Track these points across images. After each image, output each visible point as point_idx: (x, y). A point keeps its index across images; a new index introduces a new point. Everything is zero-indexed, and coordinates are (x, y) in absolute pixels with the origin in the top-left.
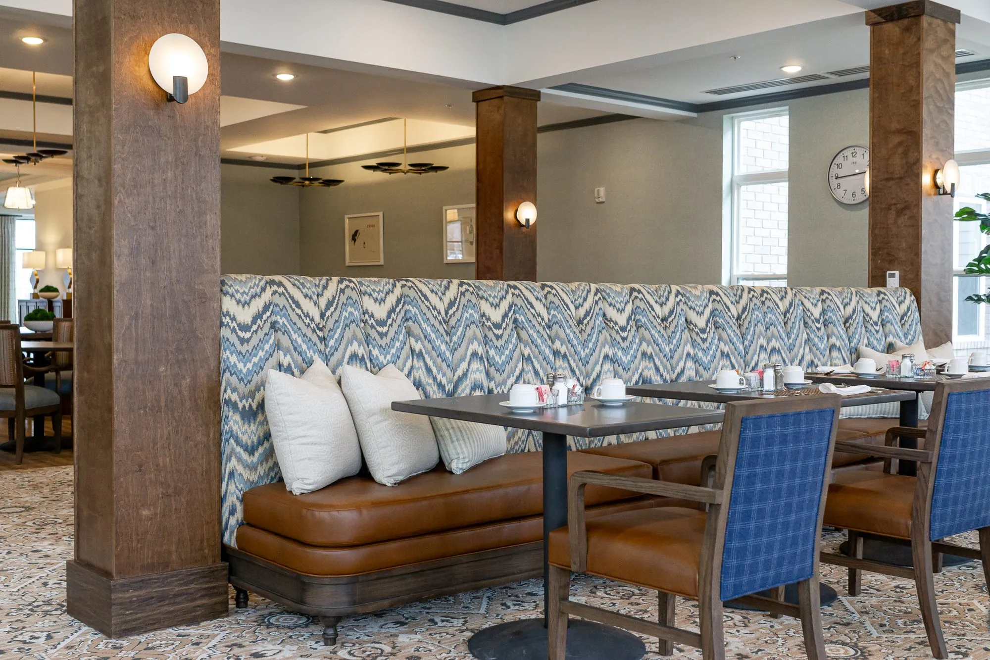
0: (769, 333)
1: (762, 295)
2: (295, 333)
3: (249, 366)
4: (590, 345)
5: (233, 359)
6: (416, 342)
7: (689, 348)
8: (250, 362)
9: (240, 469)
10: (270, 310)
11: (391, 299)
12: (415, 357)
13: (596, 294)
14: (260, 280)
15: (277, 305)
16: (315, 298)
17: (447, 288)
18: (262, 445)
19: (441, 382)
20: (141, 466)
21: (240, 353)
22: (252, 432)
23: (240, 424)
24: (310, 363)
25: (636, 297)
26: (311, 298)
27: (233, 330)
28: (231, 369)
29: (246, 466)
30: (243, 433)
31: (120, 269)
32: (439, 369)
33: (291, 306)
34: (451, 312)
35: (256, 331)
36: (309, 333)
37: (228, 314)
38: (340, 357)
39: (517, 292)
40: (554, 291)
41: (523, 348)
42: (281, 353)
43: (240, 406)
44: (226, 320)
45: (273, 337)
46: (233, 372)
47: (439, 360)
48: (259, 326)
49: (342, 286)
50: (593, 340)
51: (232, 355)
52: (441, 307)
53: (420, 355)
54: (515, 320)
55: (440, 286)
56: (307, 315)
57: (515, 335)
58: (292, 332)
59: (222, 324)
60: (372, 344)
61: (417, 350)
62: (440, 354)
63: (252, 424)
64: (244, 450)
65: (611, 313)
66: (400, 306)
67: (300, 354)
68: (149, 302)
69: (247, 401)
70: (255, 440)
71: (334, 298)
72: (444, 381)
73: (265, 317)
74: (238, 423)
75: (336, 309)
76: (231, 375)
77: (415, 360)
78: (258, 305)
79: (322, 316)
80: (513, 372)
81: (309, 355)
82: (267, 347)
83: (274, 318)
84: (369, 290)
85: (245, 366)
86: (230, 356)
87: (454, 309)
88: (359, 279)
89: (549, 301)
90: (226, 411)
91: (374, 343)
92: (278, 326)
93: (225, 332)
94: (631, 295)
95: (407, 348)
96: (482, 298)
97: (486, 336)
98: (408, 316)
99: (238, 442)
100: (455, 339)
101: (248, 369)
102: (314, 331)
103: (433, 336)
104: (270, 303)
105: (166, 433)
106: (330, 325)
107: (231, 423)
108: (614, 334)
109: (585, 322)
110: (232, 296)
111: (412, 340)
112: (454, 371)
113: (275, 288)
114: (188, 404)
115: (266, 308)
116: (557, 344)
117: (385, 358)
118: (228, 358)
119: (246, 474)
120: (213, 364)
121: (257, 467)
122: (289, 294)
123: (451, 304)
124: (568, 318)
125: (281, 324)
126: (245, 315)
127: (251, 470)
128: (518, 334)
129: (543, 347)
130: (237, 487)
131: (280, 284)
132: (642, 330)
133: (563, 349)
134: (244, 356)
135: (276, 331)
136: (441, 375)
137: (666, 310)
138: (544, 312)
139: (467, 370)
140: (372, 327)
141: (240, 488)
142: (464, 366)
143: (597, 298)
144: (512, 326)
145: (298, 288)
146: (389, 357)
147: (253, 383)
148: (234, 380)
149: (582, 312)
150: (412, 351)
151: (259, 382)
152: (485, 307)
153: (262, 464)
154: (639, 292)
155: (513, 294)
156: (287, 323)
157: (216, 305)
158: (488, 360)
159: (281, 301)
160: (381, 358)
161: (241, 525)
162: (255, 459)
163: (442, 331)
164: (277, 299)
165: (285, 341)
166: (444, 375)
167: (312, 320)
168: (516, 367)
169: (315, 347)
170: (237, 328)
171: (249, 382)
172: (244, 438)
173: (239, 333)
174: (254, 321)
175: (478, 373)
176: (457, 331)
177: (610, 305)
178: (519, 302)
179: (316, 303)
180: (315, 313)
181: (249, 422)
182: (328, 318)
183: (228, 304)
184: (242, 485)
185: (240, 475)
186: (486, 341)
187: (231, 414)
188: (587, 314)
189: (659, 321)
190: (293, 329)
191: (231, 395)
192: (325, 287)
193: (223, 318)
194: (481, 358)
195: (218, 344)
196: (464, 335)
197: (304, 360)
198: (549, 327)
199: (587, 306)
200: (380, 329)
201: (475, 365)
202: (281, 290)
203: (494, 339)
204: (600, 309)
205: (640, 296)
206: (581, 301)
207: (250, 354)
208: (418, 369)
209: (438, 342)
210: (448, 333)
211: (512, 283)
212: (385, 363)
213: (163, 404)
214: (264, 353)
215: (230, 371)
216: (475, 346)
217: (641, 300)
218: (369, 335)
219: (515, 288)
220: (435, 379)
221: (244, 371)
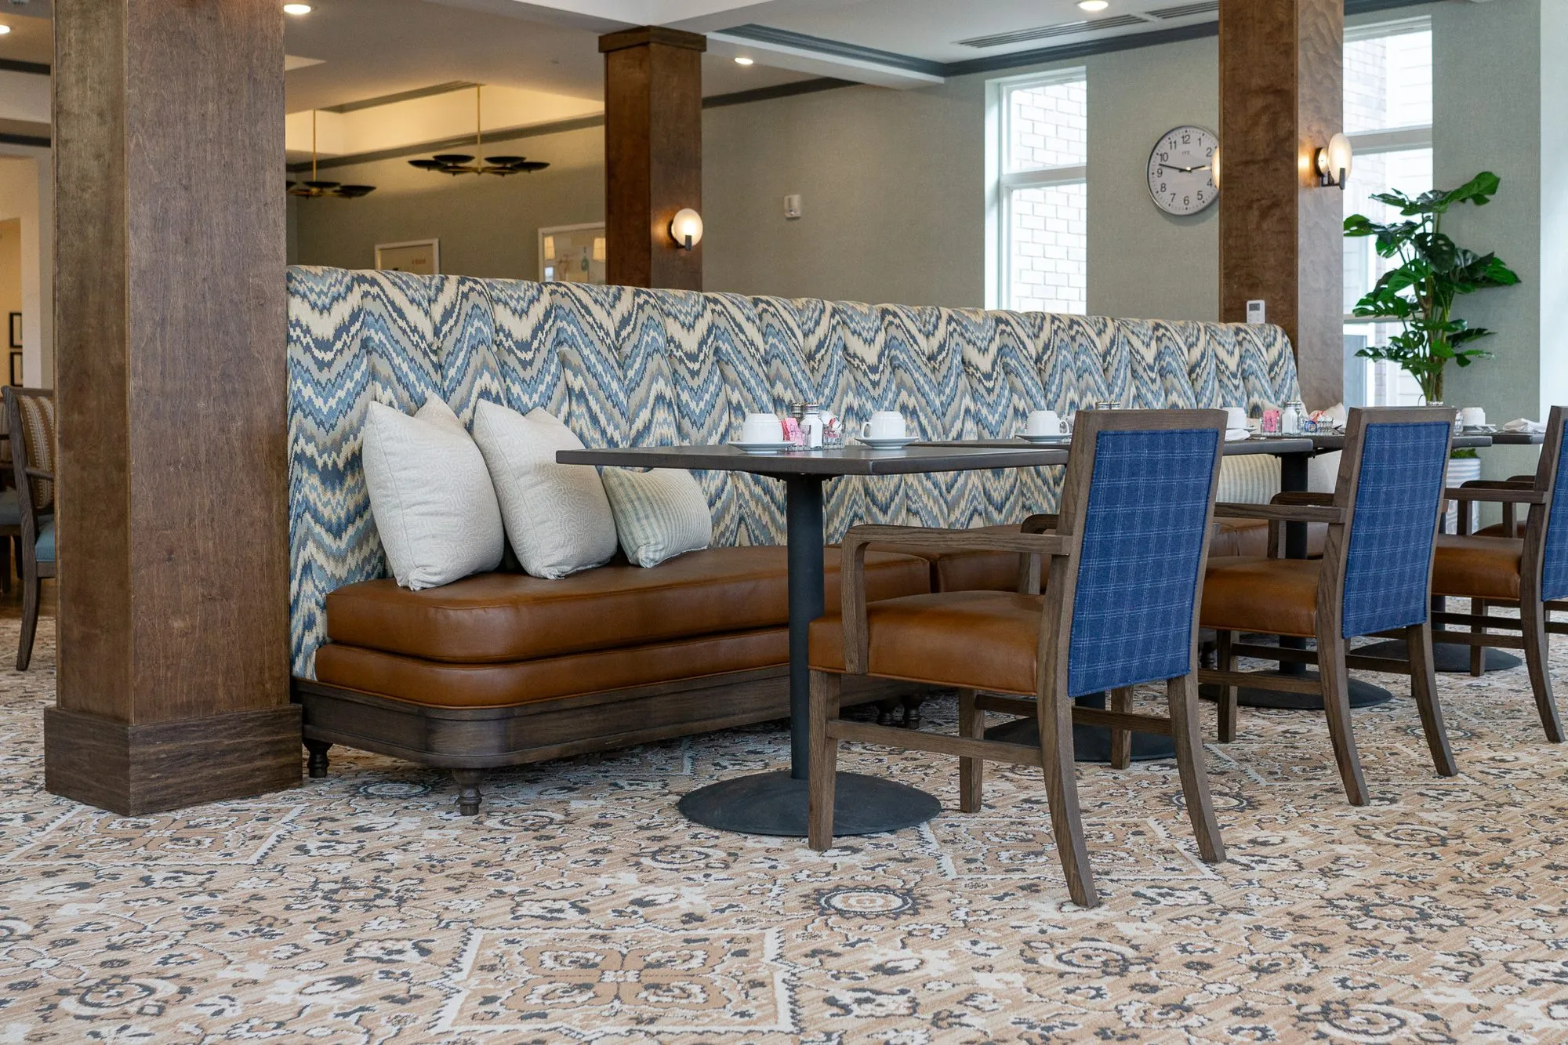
0: (1082, 384)
1: (1071, 327)
2: (398, 355)
3: (332, 402)
4: (827, 391)
5: (308, 392)
6: (575, 376)
7: (967, 401)
8: (334, 397)
9: (320, 559)
10: (361, 320)
11: (537, 311)
12: (574, 398)
13: (832, 316)
14: (344, 275)
15: (370, 313)
16: (425, 304)
17: (617, 298)
18: (353, 523)
19: (612, 438)
20: (171, 552)
21: (318, 383)
22: (338, 503)
23: (320, 490)
24: (421, 402)
25: (891, 323)
26: (419, 304)
27: (307, 349)
28: (304, 407)
29: (329, 554)
30: (325, 505)
31: (138, 250)
32: (610, 418)
33: (391, 315)
34: (624, 333)
35: (341, 351)
36: (419, 357)
37: (298, 323)
38: (465, 394)
39: (719, 308)
40: (772, 309)
41: (729, 392)
42: (378, 385)
43: (320, 463)
44: (295, 333)
45: (365, 360)
46: (307, 411)
47: (609, 405)
48: (345, 343)
49: (465, 288)
50: (831, 384)
51: (306, 385)
52: (610, 325)
53: (581, 395)
54: (717, 350)
55: (607, 294)
56: (415, 330)
57: (718, 372)
58: (394, 355)
59: (289, 339)
60: (510, 377)
61: (577, 389)
62: (610, 396)
63: (338, 492)
64: (327, 531)
65: (856, 345)
66: (550, 322)
67: (406, 387)
68: (180, 302)
69: (329, 456)
70: (343, 515)
71: (453, 306)
72: (617, 437)
73: (353, 330)
74: (316, 489)
75: (456, 322)
76: (305, 417)
77: (574, 403)
78: (342, 311)
79: (437, 332)
80: (716, 426)
81: (419, 390)
82: (357, 375)
83: (365, 333)
84: (503, 296)
85: (325, 402)
86: (302, 387)
87: (629, 329)
88: (488, 280)
89: (765, 323)
90: (297, 471)
91: (514, 375)
92: (372, 344)
93: (294, 352)
94: (883, 319)
95: (561, 384)
96: (669, 314)
97: (675, 372)
98: (562, 336)
99: (317, 518)
100: (631, 373)
101: (331, 407)
102: (425, 354)
103: (599, 368)
104: (360, 310)
105: (207, 503)
106: (449, 345)
107: (306, 489)
108: (860, 376)
109: (818, 356)
110: (304, 296)
111: (569, 373)
112: (631, 422)
113: (366, 287)
114: (240, 461)
115: (354, 317)
116: (779, 389)
117: (530, 399)
118: (300, 391)
119: (330, 567)
120: (276, 400)
121: (346, 557)
122: (387, 296)
123: (625, 322)
124: (794, 349)
125: (377, 341)
126: (324, 326)
127: (337, 561)
128: (722, 371)
129: (759, 392)
130: (316, 587)
131: (373, 282)
132: (900, 372)
133: (788, 396)
134: (324, 388)
135: (369, 352)
136: (612, 427)
137: (935, 343)
138: (758, 339)
139: (650, 422)
140: (510, 351)
141: (320, 588)
142: (645, 415)
143: (834, 322)
144: (712, 358)
145: (400, 288)
146: (536, 397)
147: (338, 429)
148: (310, 424)
149: (813, 342)
150: (569, 390)
151: (348, 428)
152: (673, 328)
153: (353, 552)
154: (895, 315)
155: (713, 311)
156: (385, 341)
157: (279, 309)
158: (679, 407)
159: (376, 307)
160: (525, 399)
161: (321, 644)
162: (343, 543)
163: (612, 361)
164: (370, 305)
165: (383, 367)
166: (617, 427)
167: (423, 337)
168: (721, 419)
169: (428, 379)
170: (313, 346)
171: (333, 427)
172: (326, 513)
173: (316, 352)
174: (338, 335)
175: (665, 426)
176: (634, 361)
177: (854, 332)
178: (722, 322)
179: (426, 313)
180: (427, 328)
181: (333, 489)
182: (445, 336)
183: (298, 309)
184: (323, 584)
185: (321, 567)
186: (676, 379)
187: (305, 475)
188: (820, 345)
189: (925, 359)
190: (395, 351)
191: (305, 447)
192: (440, 289)
193: (291, 330)
194: (670, 405)
195: (283, 370)
196: (644, 368)
197: (411, 396)
198: (767, 363)
199: (820, 332)
200: (522, 355)
201: (662, 414)
202: (375, 290)
203: (688, 376)
204: (840, 338)
205: (897, 321)
206: (811, 324)
207: (333, 386)
208: (579, 417)
209: (607, 379)
210: (621, 366)
211: (710, 295)
212: (530, 405)
213: (203, 457)
214: (353, 384)
215: (303, 411)
216: (660, 386)
217: (898, 327)
218: (505, 363)
219: (716, 301)
220: (603, 432)
221: (325, 410)
